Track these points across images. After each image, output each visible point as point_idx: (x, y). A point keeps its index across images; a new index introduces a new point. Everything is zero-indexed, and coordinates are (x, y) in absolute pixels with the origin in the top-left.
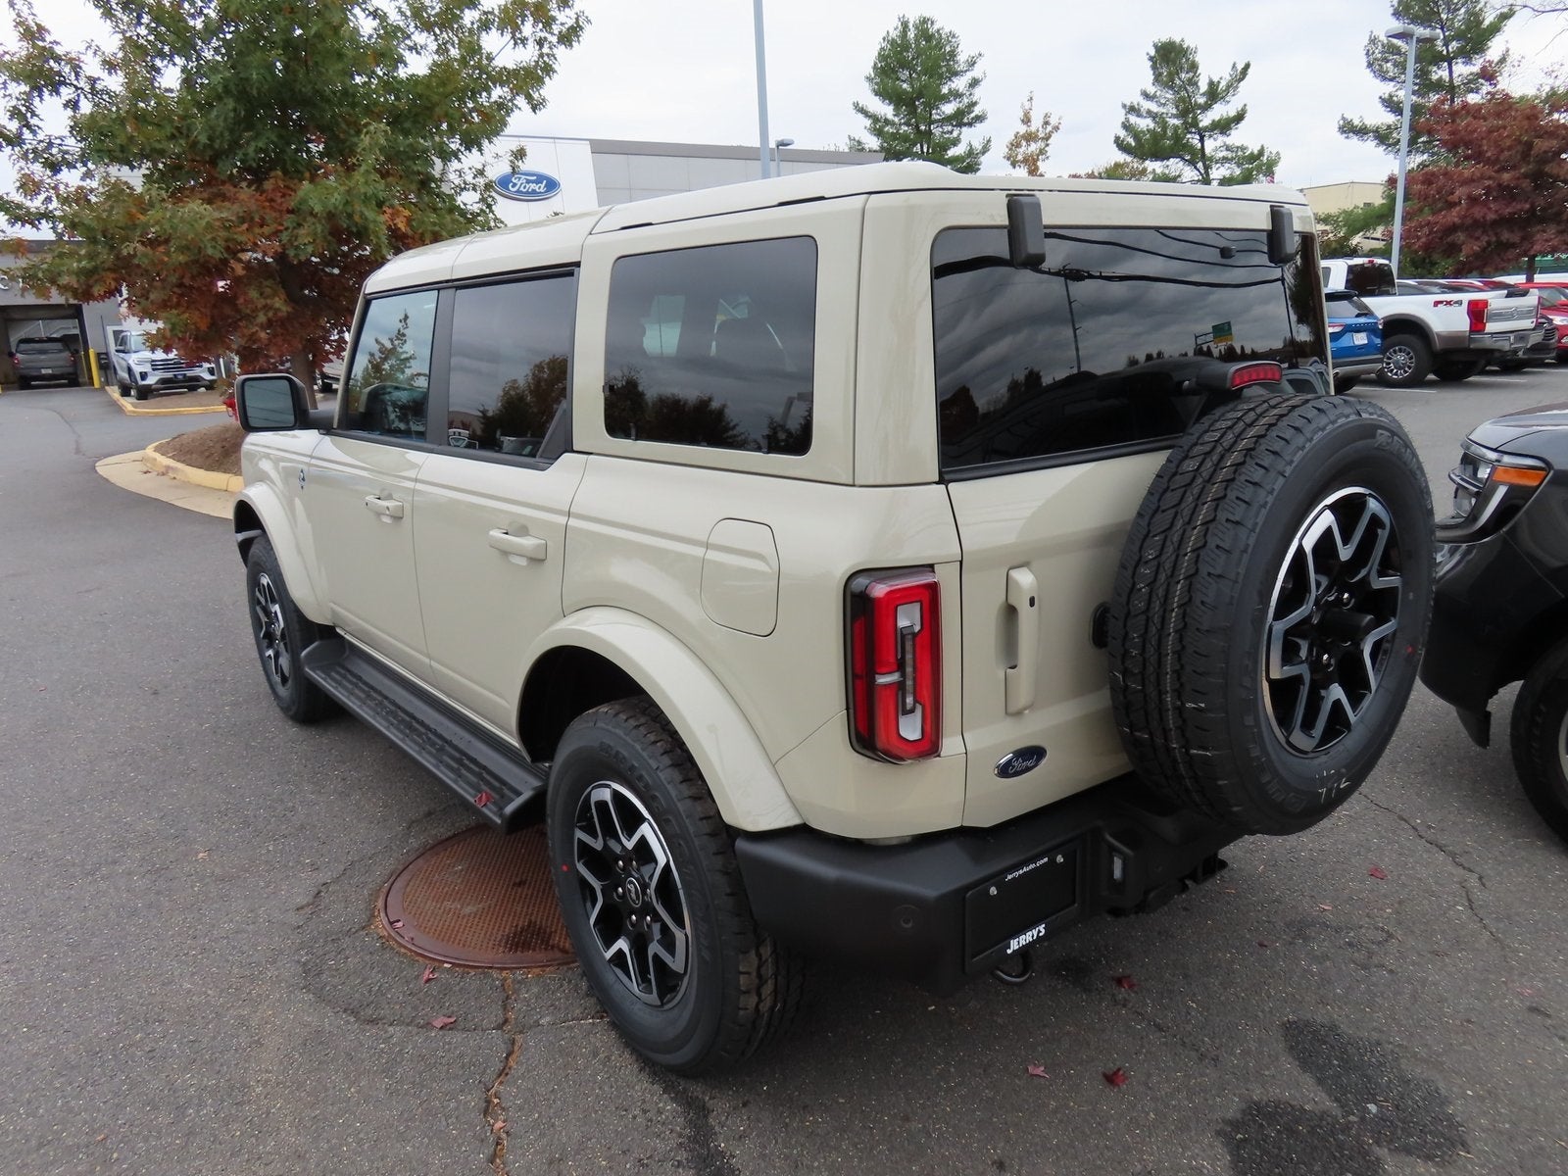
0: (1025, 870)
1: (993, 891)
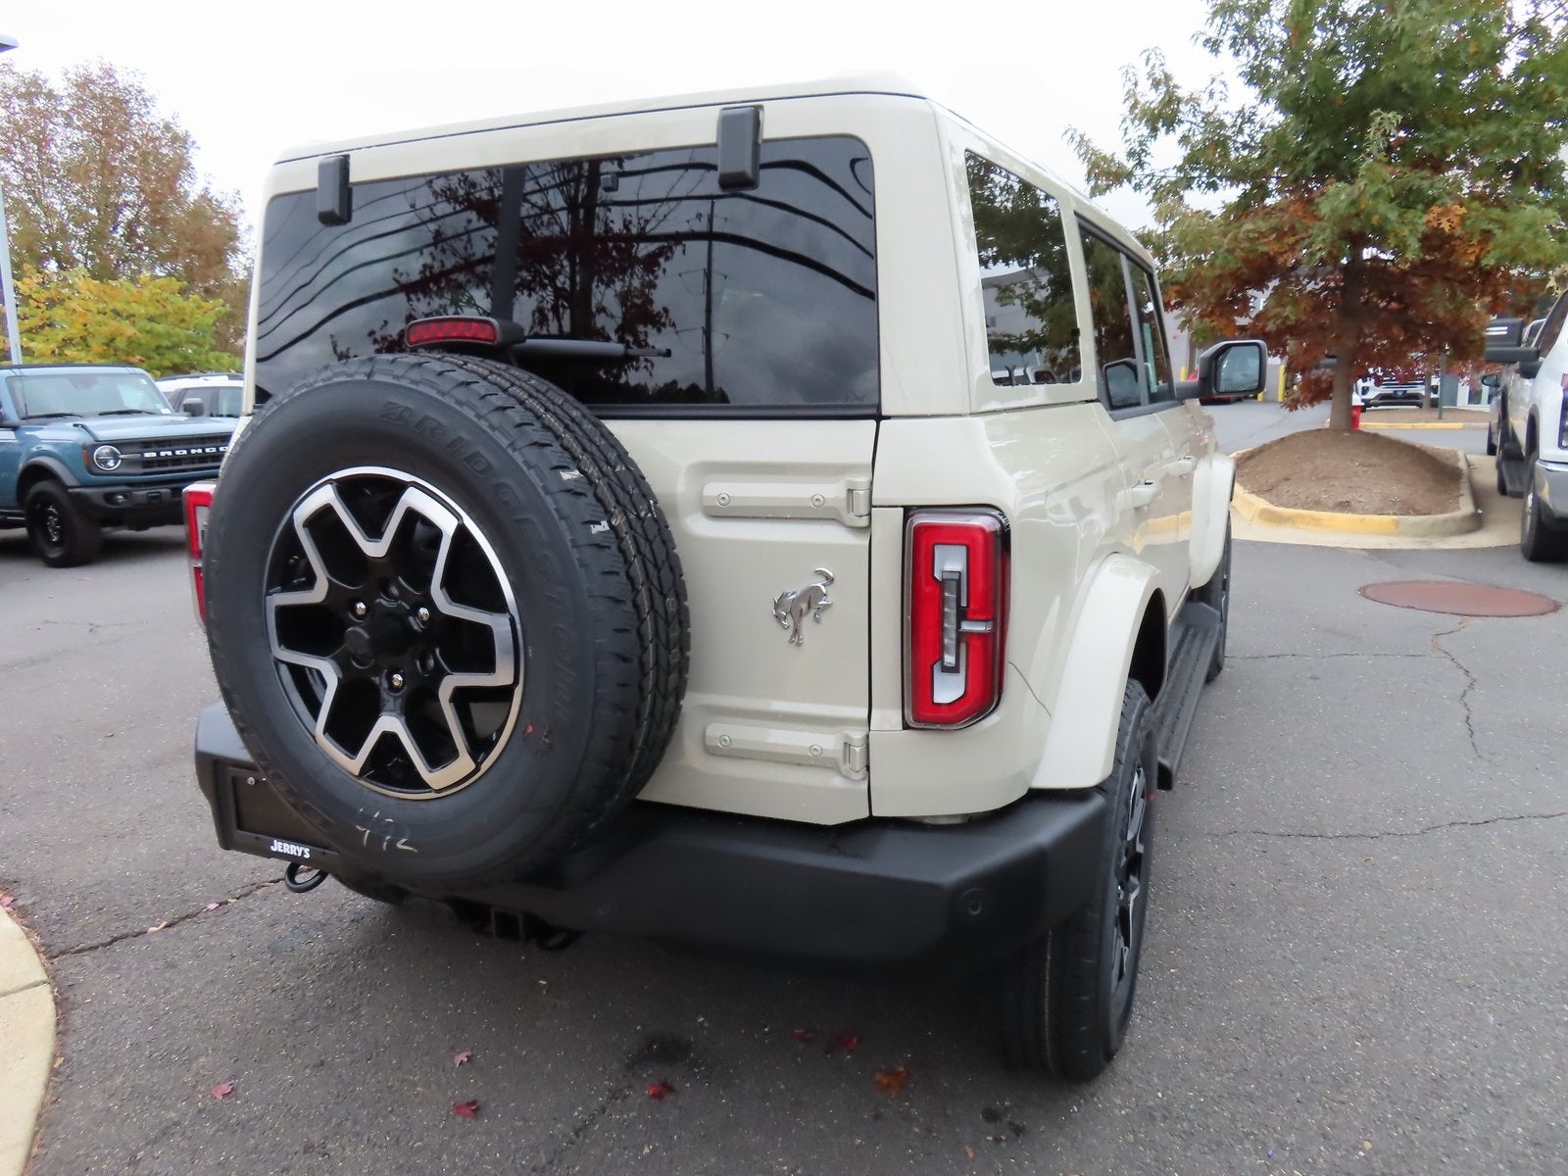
1: (251, 781)
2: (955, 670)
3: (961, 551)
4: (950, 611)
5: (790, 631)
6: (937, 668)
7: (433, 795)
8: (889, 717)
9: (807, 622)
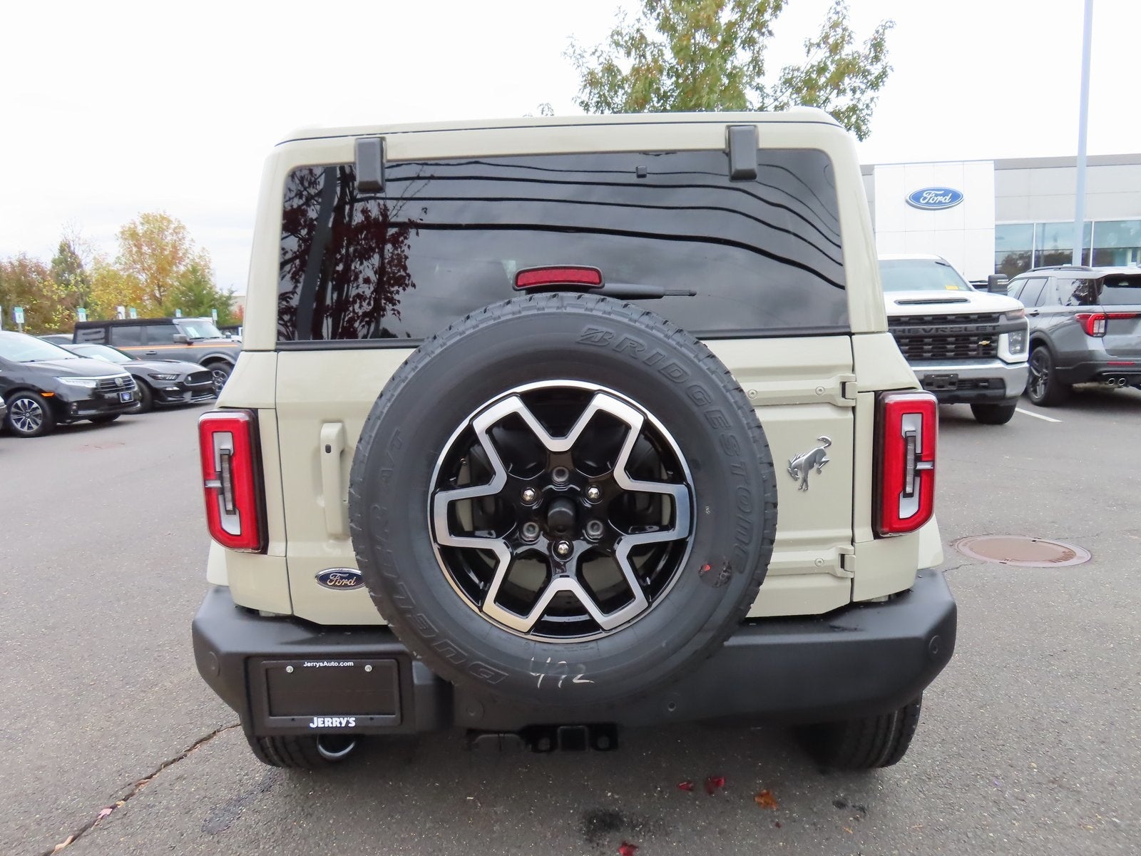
0: (326, 664)
1: (289, 669)
2: (911, 495)
3: (918, 418)
4: (910, 457)
5: (800, 481)
6: (901, 495)
7: (604, 634)
8: (864, 531)
9: (812, 473)
